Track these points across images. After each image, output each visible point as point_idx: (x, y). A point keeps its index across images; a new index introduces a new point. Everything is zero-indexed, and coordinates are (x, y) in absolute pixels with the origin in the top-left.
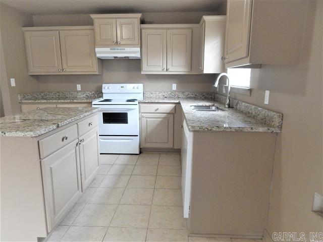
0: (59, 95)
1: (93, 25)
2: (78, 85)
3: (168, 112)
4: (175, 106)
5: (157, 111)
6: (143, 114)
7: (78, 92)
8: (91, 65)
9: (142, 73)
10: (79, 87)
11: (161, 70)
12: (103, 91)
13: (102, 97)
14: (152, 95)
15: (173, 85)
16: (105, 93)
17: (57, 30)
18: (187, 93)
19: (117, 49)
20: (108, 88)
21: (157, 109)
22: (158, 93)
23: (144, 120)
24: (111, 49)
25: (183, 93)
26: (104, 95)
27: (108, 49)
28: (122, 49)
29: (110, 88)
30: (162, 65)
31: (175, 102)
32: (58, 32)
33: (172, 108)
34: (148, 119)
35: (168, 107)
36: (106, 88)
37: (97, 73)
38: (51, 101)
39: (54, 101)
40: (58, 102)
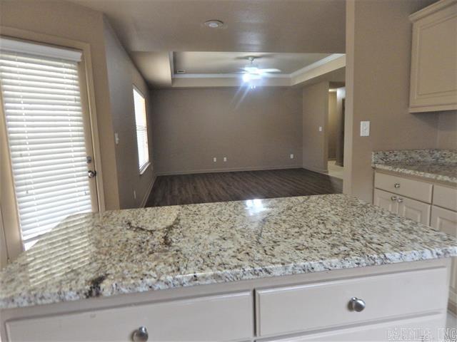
38: (423, 173)
39: (428, 175)
40: (436, 179)
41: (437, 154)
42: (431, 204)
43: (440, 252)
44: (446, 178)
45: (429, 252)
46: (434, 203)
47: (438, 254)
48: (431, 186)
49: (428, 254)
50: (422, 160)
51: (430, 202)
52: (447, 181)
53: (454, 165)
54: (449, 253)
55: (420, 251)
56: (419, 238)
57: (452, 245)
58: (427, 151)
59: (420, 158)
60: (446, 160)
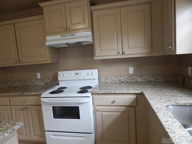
0: (22, 84)
1: (43, 14)
2: (37, 74)
3: (127, 104)
4: (137, 98)
5: (114, 104)
6: (97, 107)
7: (38, 80)
8: (44, 55)
9: (96, 58)
10: (39, 76)
11: (116, 54)
12: (59, 79)
13: (58, 84)
14: (107, 80)
15: (130, 68)
16: (61, 81)
17: (12, 24)
18: (146, 77)
19: (68, 36)
20: (63, 75)
21: (114, 102)
22: (113, 78)
23: (99, 114)
24: (61, 36)
25: (141, 76)
26: (60, 82)
27: (58, 37)
28: (72, 35)
29: (65, 75)
30: (116, 49)
31: (137, 92)
32: (13, 25)
33: (133, 100)
34: (103, 113)
35: (128, 99)
36: (61, 75)
37: (50, 62)
38: (3, 94)
39: (6, 94)
40: (9, 95)
41: (9, 83)
42: (10, 105)
43: (11, 131)
44: (13, 94)
45: (6, 133)
46: (11, 105)
47: (10, 132)
48: (8, 98)
49: (6, 135)
50: (3, 87)
51: (9, 105)
52: (14, 95)
53: (16, 86)
54: (14, 129)
55: (3, 135)
56: (2, 129)
57: (15, 126)
58: (5, 83)
59: (2, 87)
60: (13, 85)
